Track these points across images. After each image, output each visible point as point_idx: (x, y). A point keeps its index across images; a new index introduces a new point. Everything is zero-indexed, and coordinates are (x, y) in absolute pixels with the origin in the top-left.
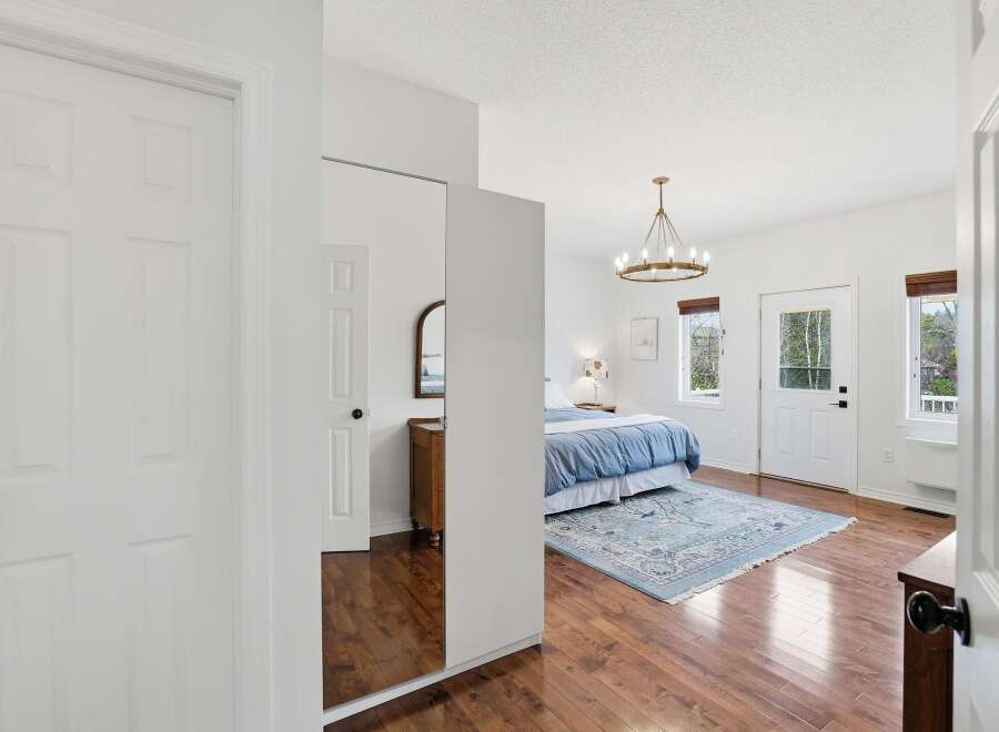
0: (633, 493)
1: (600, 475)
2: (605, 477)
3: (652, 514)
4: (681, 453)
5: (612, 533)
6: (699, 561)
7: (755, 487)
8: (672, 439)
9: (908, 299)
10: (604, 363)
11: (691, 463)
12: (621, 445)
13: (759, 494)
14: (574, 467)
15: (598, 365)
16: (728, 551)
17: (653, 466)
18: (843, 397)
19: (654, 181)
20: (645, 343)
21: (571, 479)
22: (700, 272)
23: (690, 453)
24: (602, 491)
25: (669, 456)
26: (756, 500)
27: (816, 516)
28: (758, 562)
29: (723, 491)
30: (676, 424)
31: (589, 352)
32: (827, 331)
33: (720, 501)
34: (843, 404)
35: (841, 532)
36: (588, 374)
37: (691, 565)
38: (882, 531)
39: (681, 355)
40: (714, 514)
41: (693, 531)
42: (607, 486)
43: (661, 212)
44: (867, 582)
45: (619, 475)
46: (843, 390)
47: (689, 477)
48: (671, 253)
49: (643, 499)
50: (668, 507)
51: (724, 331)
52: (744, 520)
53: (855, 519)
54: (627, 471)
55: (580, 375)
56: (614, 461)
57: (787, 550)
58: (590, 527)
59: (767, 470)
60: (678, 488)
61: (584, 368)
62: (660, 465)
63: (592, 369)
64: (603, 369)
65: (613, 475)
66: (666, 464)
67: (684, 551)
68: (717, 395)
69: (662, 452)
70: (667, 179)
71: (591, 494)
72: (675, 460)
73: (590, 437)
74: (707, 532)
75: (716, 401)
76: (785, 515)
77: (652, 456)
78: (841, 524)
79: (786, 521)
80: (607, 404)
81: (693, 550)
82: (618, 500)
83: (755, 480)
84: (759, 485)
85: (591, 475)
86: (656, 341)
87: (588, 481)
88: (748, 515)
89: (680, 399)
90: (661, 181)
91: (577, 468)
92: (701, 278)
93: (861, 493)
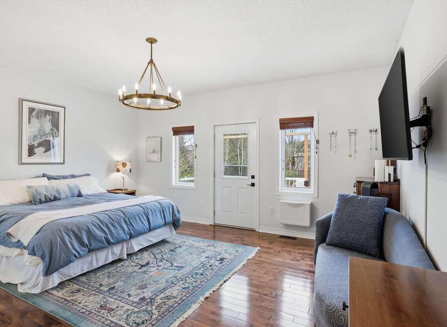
0: (136, 250)
1: (109, 243)
2: (113, 244)
3: (148, 264)
4: (169, 218)
5: (113, 288)
6: (170, 303)
7: (212, 233)
8: (163, 211)
9: (280, 131)
10: (128, 163)
11: (175, 224)
12: (127, 220)
13: (214, 238)
14: (86, 241)
15: (124, 165)
16: (191, 288)
17: (150, 230)
18: (253, 181)
19: (147, 40)
20: (154, 151)
21: (82, 251)
22: (176, 105)
23: (174, 219)
24: (113, 253)
25: (161, 221)
26: (212, 242)
27: (241, 249)
28: (207, 294)
29: (194, 238)
30: (166, 201)
31: (119, 157)
32: (246, 147)
33: (191, 246)
34: (253, 185)
35: (253, 258)
36: (118, 171)
37: (165, 307)
38: (270, 253)
39: (174, 159)
40: (186, 257)
41: (172, 273)
42: (117, 249)
43: (151, 62)
44: (267, 295)
45: (125, 240)
46: (253, 177)
47: (174, 232)
48: (155, 88)
49: (145, 253)
50: (159, 256)
51: (196, 146)
52: (203, 259)
53: (259, 248)
54: (131, 237)
55: (113, 171)
56: (121, 232)
57: (225, 279)
58: (97, 285)
59: (219, 221)
60: (168, 240)
61: (116, 167)
62: (155, 229)
63: (120, 167)
64: (128, 167)
65: (119, 241)
66: (159, 227)
67: (162, 296)
68: (192, 181)
69: (157, 220)
70: (155, 41)
71: (103, 257)
72: (166, 224)
73: (102, 217)
74: (180, 274)
75: (192, 185)
76: (225, 251)
77: (149, 223)
78: (252, 252)
79: (226, 256)
80: (130, 189)
81: (168, 293)
82: (126, 257)
83: (212, 229)
84: (214, 232)
85: (101, 245)
86: (161, 149)
87: (99, 249)
88: (206, 255)
89: (174, 184)
90: (152, 41)
91: (89, 240)
92: (177, 108)
93: (261, 231)
